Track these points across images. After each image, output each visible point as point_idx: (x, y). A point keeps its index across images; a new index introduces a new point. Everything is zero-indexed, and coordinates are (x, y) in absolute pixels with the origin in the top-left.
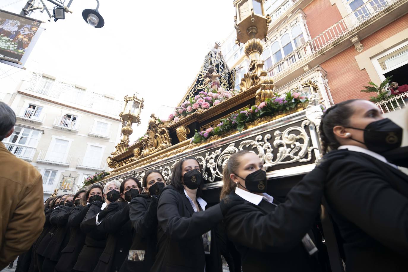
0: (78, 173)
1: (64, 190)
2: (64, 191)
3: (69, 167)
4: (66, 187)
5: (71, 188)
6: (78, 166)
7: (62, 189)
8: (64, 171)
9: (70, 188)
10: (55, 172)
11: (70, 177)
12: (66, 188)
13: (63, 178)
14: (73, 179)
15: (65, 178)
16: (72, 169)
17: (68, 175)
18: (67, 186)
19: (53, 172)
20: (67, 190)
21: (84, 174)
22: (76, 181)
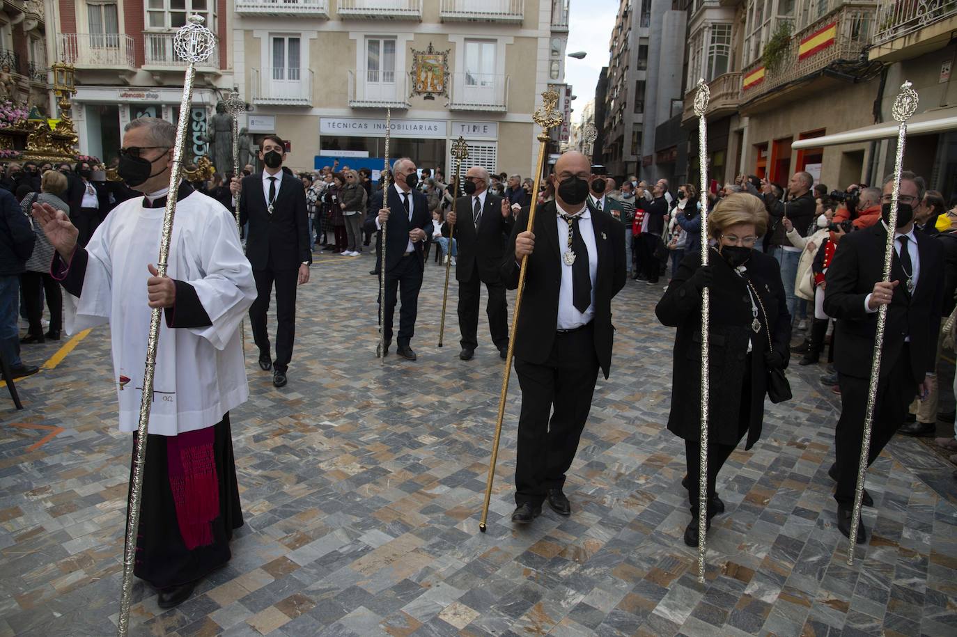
0: (451, 39)
1: (425, 95)
2: (425, 98)
3: (421, 21)
4: (429, 84)
5: (441, 87)
6: (444, 15)
7: (419, 93)
8: (411, 38)
9: (439, 88)
10: (391, 44)
11: (430, 52)
12: (430, 89)
13: (415, 60)
14: (441, 58)
15: (420, 57)
16: (430, 27)
17: (426, 49)
18: (429, 80)
19: (386, 43)
20: (434, 95)
21: (466, 39)
22: (449, 63)
